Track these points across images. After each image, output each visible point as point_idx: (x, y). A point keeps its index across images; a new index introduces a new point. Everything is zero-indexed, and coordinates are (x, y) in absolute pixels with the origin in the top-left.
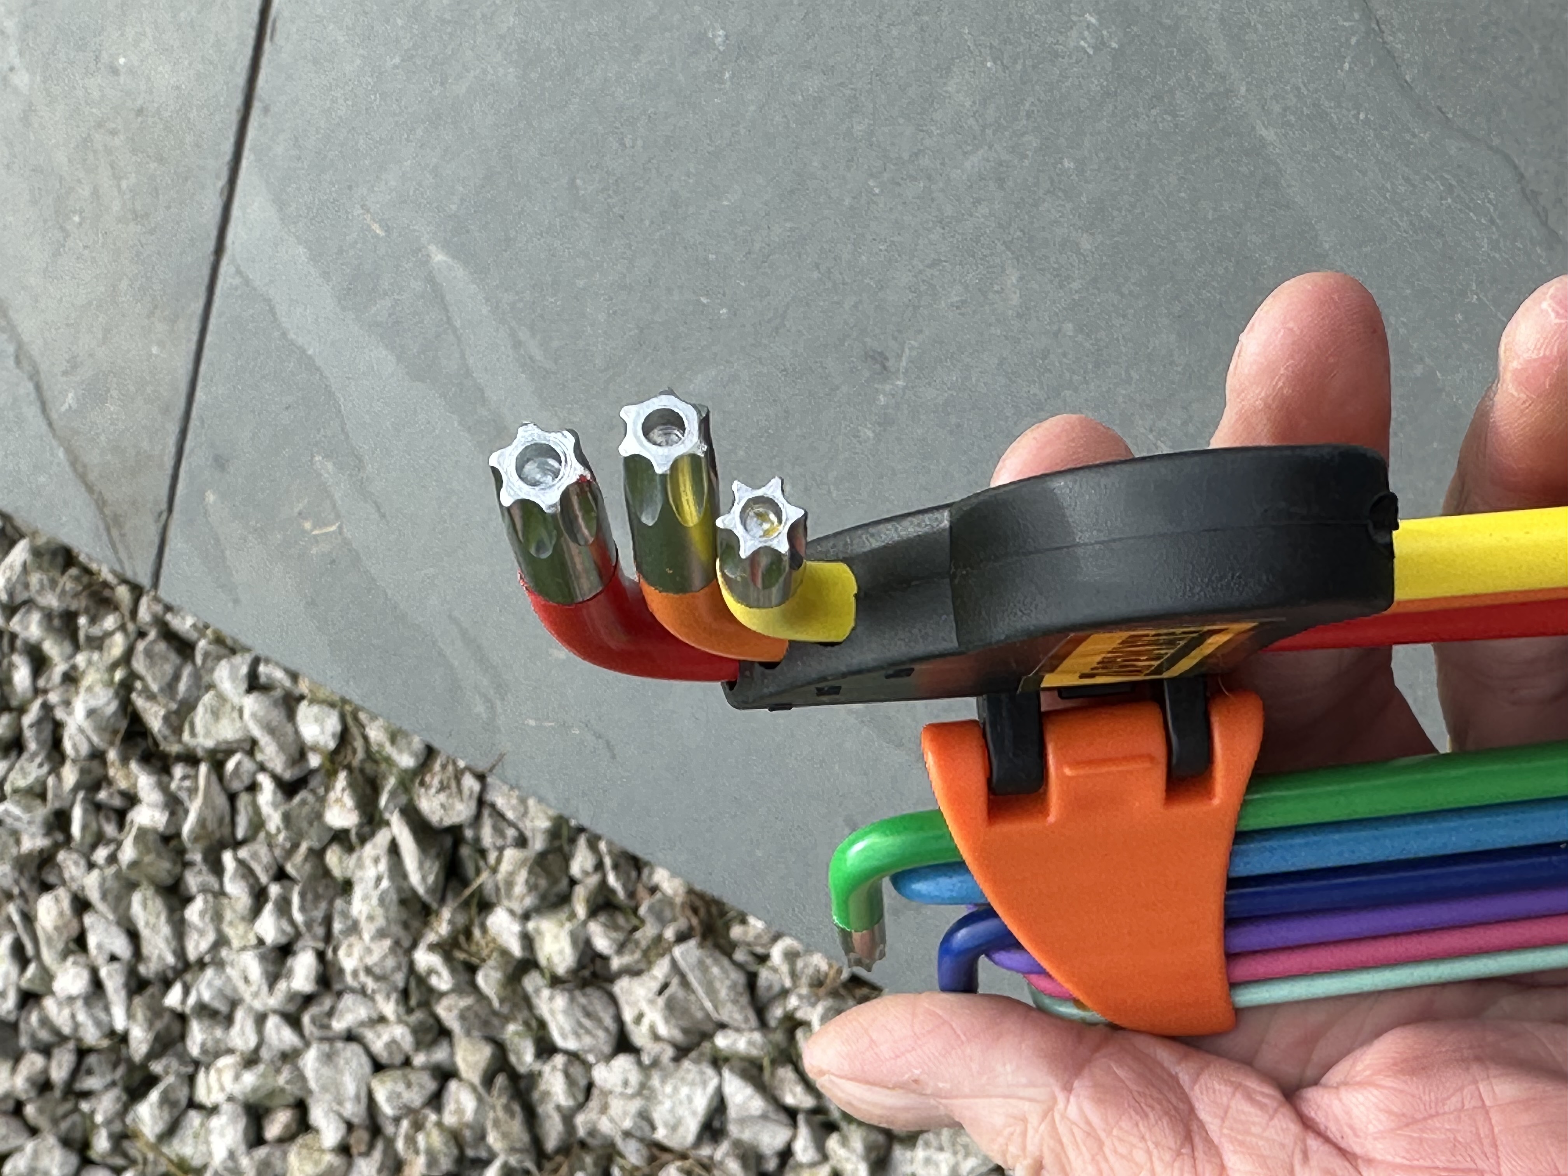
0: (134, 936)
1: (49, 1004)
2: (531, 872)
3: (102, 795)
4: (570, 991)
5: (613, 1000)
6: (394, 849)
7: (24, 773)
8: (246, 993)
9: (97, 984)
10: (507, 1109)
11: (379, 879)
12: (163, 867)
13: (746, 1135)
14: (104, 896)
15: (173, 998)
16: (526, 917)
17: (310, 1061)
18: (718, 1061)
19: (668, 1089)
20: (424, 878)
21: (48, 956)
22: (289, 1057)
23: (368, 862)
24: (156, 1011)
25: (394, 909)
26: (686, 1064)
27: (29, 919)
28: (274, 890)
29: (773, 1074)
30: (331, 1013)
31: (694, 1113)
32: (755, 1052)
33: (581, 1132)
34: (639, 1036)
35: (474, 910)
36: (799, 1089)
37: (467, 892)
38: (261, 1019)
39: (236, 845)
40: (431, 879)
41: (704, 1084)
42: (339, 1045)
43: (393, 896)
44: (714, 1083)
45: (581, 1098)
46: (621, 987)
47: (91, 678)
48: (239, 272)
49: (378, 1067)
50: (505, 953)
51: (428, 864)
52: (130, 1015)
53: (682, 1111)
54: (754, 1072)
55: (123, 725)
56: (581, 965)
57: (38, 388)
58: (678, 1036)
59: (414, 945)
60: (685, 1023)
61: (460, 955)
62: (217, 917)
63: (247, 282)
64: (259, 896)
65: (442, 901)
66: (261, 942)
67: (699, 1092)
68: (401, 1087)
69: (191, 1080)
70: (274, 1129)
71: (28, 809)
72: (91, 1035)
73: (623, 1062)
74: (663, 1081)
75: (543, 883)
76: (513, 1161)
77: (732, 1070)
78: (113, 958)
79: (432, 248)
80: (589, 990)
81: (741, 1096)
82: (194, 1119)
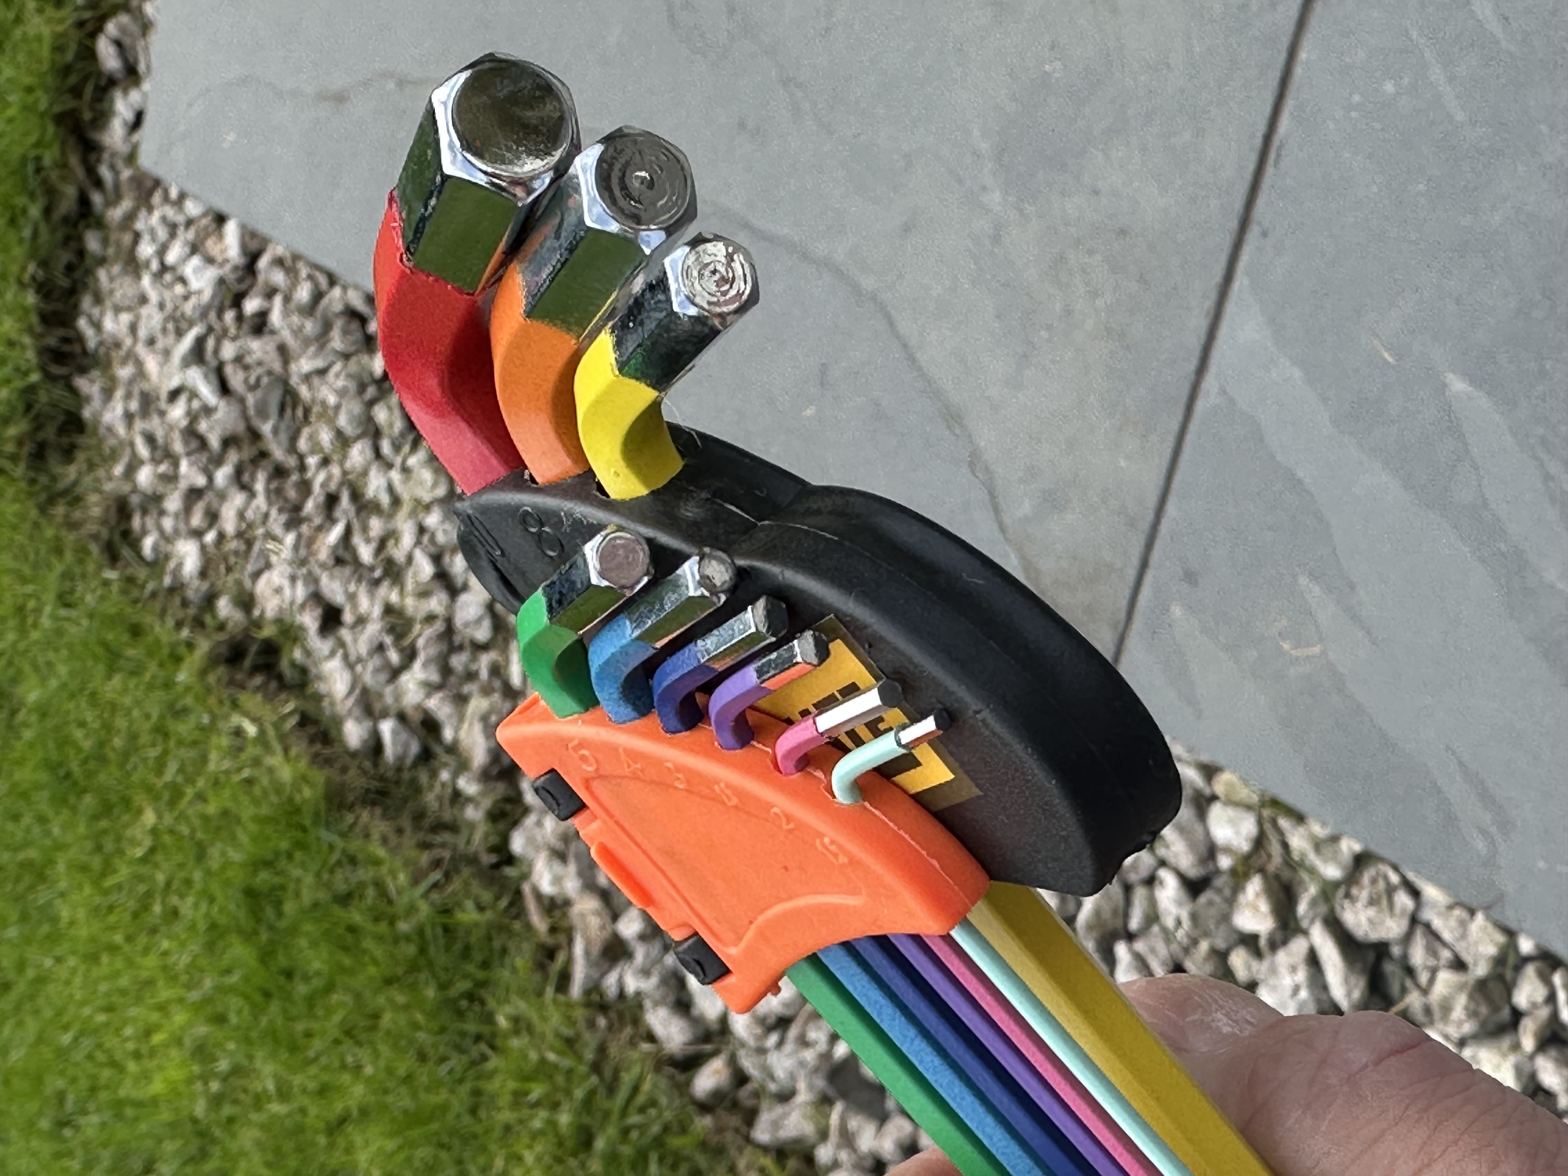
2: (1471, 997)
6: (1313, 960)
11: (1296, 990)
20: (1349, 994)
23: (1283, 971)
39: (1130, 937)
40: (1357, 994)
48: (1223, 392)
51: (1353, 980)
63: (1232, 401)
75: (1484, 1010)
79: (1451, 377)
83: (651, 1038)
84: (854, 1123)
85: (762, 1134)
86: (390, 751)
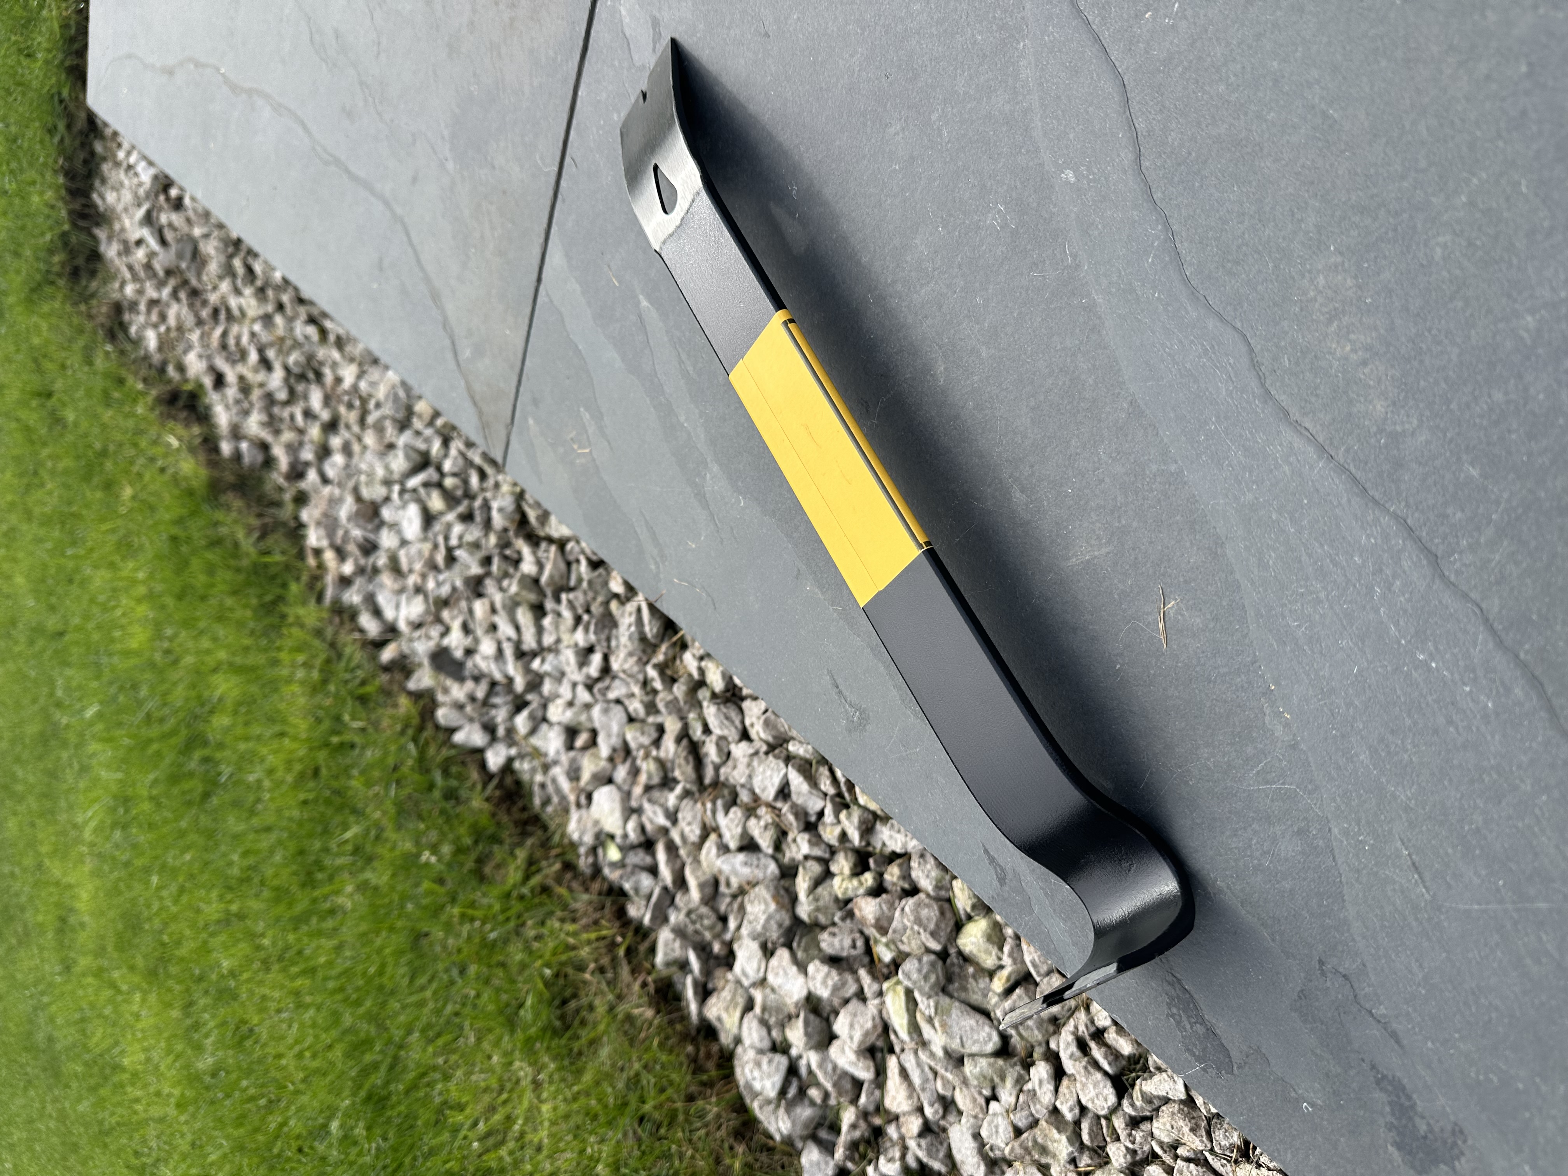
0: (518, 628)
1: (478, 659)
3: (508, 552)
4: (720, 704)
5: (741, 711)
6: (639, 610)
7: (471, 533)
8: (568, 670)
9: (500, 652)
10: (686, 759)
11: (630, 626)
12: (532, 597)
13: (800, 801)
14: (504, 606)
15: (536, 664)
16: (701, 658)
17: (596, 711)
18: (788, 759)
19: (761, 769)
20: (652, 631)
21: (479, 632)
22: (588, 707)
23: (627, 615)
24: (527, 670)
25: (636, 643)
26: (771, 757)
27: (471, 611)
28: (586, 617)
29: (817, 770)
30: (608, 688)
31: (773, 785)
32: (808, 756)
33: (722, 778)
34: (753, 733)
35: (678, 649)
36: (828, 782)
37: (675, 639)
38: (574, 685)
39: (570, 590)
40: (655, 631)
41: (779, 771)
42: (612, 705)
43: (636, 636)
44: (784, 771)
45: (724, 758)
46: (746, 705)
47: (505, 488)
48: (548, 295)
49: (631, 720)
50: (690, 675)
51: (654, 625)
52: (515, 668)
53: (767, 783)
54: (808, 766)
55: (517, 517)
56: (727, 690)
57: (453, 343)
58: (770, 739)
59: (647, 663)
60: (774, 733)
61: (669, 672)
62: (557, 627)
63: (551, 301)
64: (578, 620)
65: (662, 641)
66: (576, 645)
67: (775, 775)
68: (638, 734)
69: (545, 707)
70: (580, 742)
71: (471, 554)
72: (498, 676)
73: (744, 745)
74: (759, 765)
76: (688, 786)
77: (793, 766)
78: (509, 639)
79: (641, 297)
80: (729, 704)
81: (797, 781)
82: (544, 727)
83: (362, 631)
84: (449, 682)
85: (412, 685)
86: (247, 460)
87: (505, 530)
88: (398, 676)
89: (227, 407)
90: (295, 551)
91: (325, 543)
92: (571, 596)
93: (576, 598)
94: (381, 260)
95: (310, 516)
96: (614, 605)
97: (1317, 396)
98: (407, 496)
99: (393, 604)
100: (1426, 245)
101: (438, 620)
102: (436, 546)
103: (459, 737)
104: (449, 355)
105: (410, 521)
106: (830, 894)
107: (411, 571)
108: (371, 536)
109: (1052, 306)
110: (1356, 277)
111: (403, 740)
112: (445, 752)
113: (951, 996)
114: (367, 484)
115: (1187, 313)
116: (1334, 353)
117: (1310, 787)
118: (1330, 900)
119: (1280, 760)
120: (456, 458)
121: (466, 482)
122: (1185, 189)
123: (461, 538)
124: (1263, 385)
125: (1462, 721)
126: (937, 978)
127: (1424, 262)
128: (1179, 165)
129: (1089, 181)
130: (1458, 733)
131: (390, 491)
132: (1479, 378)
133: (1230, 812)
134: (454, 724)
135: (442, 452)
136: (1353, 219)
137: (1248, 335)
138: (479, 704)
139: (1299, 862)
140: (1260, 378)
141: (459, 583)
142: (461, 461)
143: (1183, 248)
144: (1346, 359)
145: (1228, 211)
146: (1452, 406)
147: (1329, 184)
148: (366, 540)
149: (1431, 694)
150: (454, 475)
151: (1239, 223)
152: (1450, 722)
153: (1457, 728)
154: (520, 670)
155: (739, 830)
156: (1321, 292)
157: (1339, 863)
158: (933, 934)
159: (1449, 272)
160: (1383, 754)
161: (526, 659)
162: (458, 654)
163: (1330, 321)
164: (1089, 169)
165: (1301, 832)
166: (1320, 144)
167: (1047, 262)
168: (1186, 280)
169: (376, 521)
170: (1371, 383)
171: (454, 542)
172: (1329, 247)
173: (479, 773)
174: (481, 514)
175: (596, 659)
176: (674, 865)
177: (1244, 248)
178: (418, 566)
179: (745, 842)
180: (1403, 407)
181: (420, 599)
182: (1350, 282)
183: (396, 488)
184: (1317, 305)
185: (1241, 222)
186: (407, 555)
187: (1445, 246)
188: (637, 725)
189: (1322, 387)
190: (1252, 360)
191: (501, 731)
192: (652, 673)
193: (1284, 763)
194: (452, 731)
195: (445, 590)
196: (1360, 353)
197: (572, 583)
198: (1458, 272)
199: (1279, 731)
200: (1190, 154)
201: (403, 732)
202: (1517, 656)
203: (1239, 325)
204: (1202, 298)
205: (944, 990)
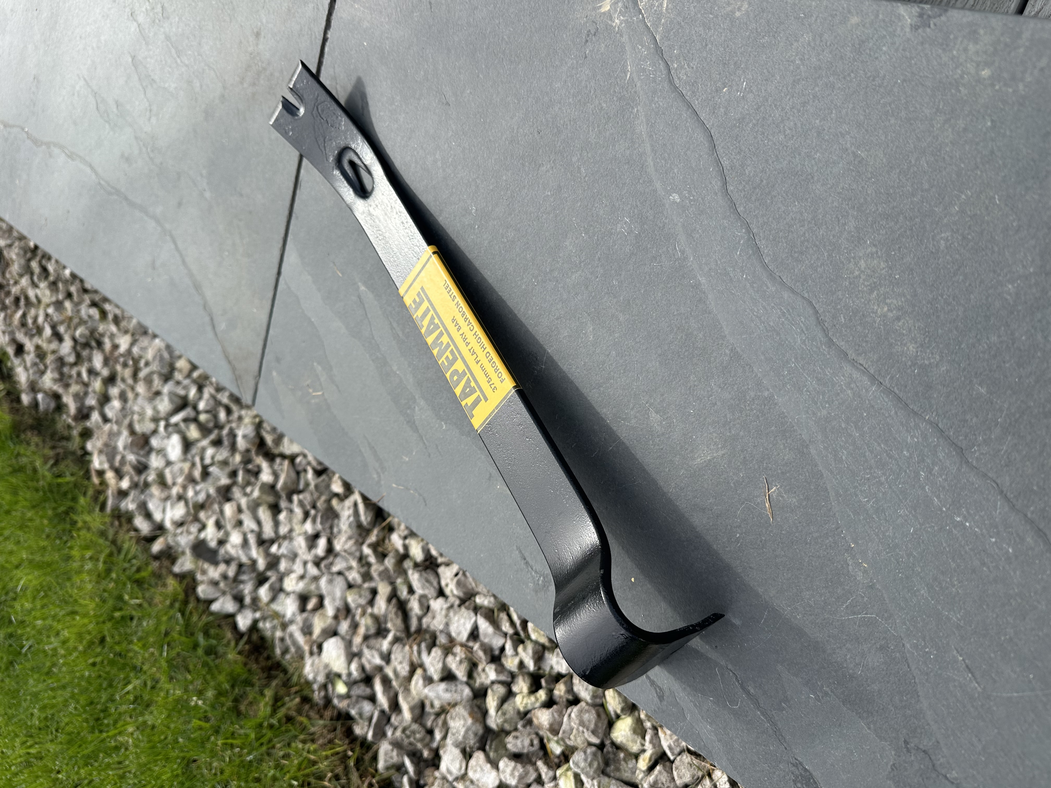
0: (259, 523)
1: (228, 547)
3: (250, 466)
4: (420, 571)
5: (437, 575)
6: (356, 505)
7: (221, 454)
8: (300, 552)
9: (245, 541)
10: (396, 614)
11: (349, 517)
12: (270, 499)
13: (486, 641)
14: (249, 508)
15: (274, 549)
16: (405, 538)
17: (323, 582)
18: (476, 609)
19: (456, 618)
20: (366, 518)
21: (229, 527)
22: (316, 579)
23: (346, 508)
24: (267, 554)
25: (355, 530)
26: (463, 609)
27: (222, 512)
28: (313, 512)
29: (498, 616)
30: (332, 564)
31: (466, 630)
32: (491, 606)
33: (424, 626)
34: (447, 591)
35: (386, 531)
36: (508, 624)
37: (384, 524)
38: (305, 563)
39: (299, 492)
40: (369, 519)
41: (470, 619)
42: (335, 576)
43: (354, 524)
44: (473, 619)
45: (425, 611)
46: (441, 570)
47: (247, 420)
49: (350, 586)
50: (397, 551)
51: (368, 513)
52: (258, 553)
53: (461, 628)
54: (491, 614)
55: (257, 441)
56: (426, 560)
57: (212, 320)
58: (461, 595)
59: (362, 543)
60: (464, 590)
61: (380, 549)
62: (290, 520)
63: (289, 289)
64: (306, 515)
65: (374, 526)
66: (306, 533)
67: (468, 622)
68: (357, 597)
69: (281, 580)
70: (311, 605)
71: (222, 469)
72: (244, 559)
73: (441, 600)
74: (455, 614)
76: (398, 634)
77: (481, 615)
78: (252, 531)
79: (360, 284)
80: (428, 571)
81: (484, 626)
82: (282, 596)
83: (136, 530)
84: (206, 566)
85: (177, 569)
86: (42, 407)
87: (248, 451)
88: (166, 563)
89: (26, 369)
90: (82, 473)
91: (106, 466)
92: (301, 496)
93: (305, 498)
94: (153, 262)
95: (94, 446)
96: (335, 502)
97: (866, 342)
98: (170, 429)
99: (161, 509)
100: (933, 240)
101: (196, 519)
102: (193, 465)
103: (215, 607)
104: (209, 328)
105: (173, 447)
106: (514, 708)
107: (174, 484)
108: (143, 460)
109: (669, 286)
110: (887, 261)
111: (172, 612)
112: (205, 619)
113: (609, 776)
114: (139, 422)
115: (768, 288)
116: (876, 312)
117: (886, 615)
118: (909, 696)
119: (863, 597)
120: (208, 400)
121: (216, 417)
122: (760, 205)
123: (213, 458)
124: (827, 336)
125: (992, 562)
126: (599, 764)
127: (934, 251)
128: (755, 188)
129: (691, 201)
130: (990, 571)
131: (157, 426)
132: (979, 326)
133: (829, 637)
134: (211, 597)
135: (198, 396)
136: (881, 223)
137: (814, 302)
138: (231, 580)
139: (883, 670)
140: (824, 331)
141: (212, 491)
142: (212, 402)
143: (762, 244)
144: (885, 316)
145: (792, 219)
146: (962, 346)
147: (862, 200)
148: (139, 462)
149: (968, 545)
150: (207, 412)
151: (800, 226)
152: (984, 564)
153: (988, 568)
154: (262, 554)
155: (440, 665)
156: (862, 272)
157: (913, 668)
158: (594, 732)
159: (951, 257)
160: (937, 589)
161: (267, 545)
162: (213, 544)
163: (871, 291)
164: (690, 192)
165: (882, 648)
166: (854, 174)
167: (663, 256)
168: (765, 266)
169: (147, 448)
170: (904, 332)
171: (208, 461)
172: (866, 242)
173: (232, 633)
174: (228, 440)
175: (322, 543)
176: (389, 695)
177: (806, 243)
178: (180, 480)
179: (445, 674)
180: (928, 347)
181: (182, 504)
182: (883, 265)
183: (162, 424)
184: (861, 281)
185: (803, 226)
186: (171, 472)
187: (947, 240)
188: (355, 590)
189: (869, 336)
190: (818, 319)
191: (248, 600)
192: (367, 550)
193: (866, 599)
194: (210, 602)
195: (201, 497)
196: (895, 312)
197: (301, 486)
198: (957, 256)
199: (860, 576)
200: (762, 181)
201: (172, 606)
202: (1026, 516)
203: (806, 295)
204: (778, 278)
205: (604, 773)
